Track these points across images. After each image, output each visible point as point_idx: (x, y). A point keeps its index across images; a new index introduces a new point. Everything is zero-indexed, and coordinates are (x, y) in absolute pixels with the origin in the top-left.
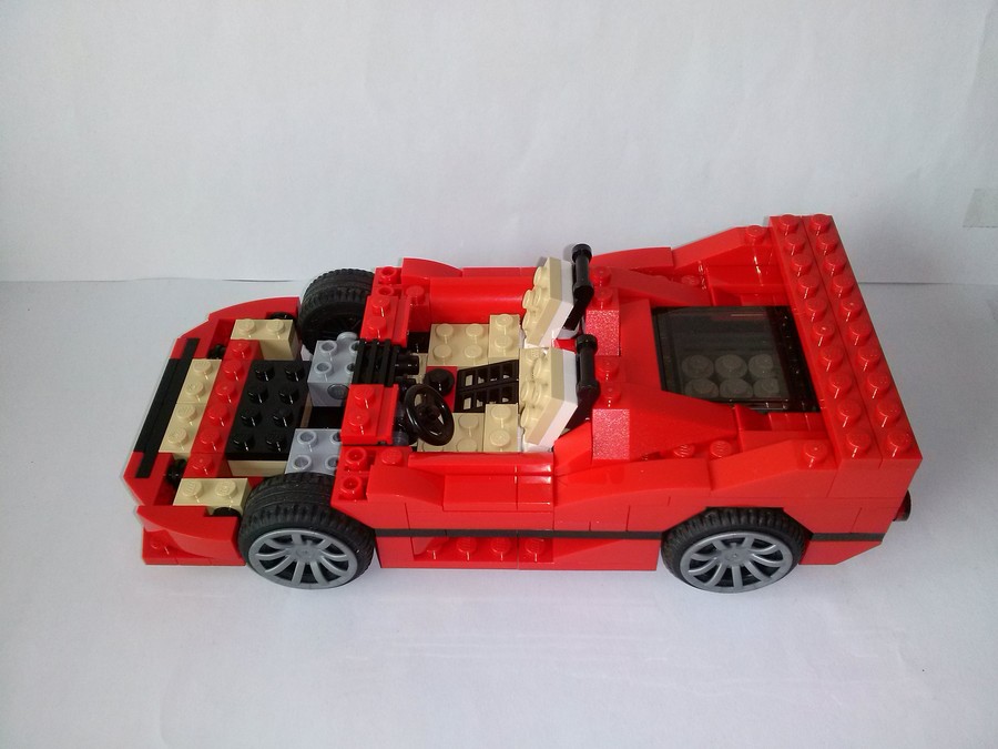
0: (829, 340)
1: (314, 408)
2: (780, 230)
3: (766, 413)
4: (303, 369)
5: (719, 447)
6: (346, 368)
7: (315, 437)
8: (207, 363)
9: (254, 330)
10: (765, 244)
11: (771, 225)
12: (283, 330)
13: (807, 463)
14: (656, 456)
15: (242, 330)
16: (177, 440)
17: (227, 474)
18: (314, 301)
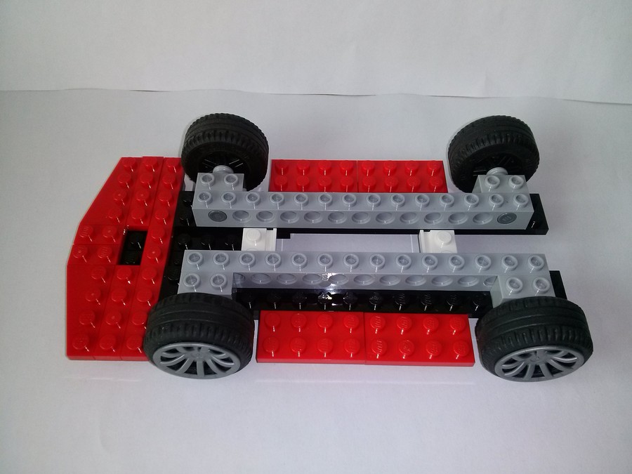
6: (222, 197)
7: (201, 258)
18: (194, 141)
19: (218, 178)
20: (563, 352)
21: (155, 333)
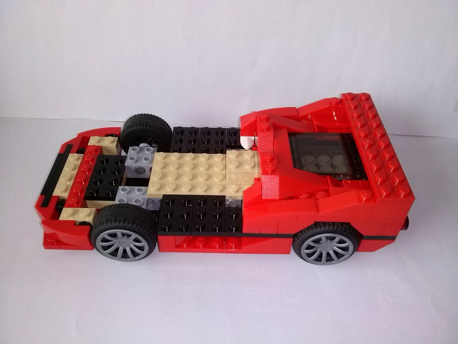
0: (370, 146)
1: (127, 178)
2: (346, 99)
3: (342, 181)
4: (123, 160)
5: (320, 195)
6: (143, 159)
7: (128, 190)
8: (76, 155)
9: (99, 141)
10: (339, 106)
11: (342, 98)
12: (113, 142)
13: (362, 200)
14: (291, 198)
15: (93, 141)
16: (61, 190)
17: (85, 206)
18: (128, 128)
19: (141, 150)
20: (337, 238)
21: (97, 226)
